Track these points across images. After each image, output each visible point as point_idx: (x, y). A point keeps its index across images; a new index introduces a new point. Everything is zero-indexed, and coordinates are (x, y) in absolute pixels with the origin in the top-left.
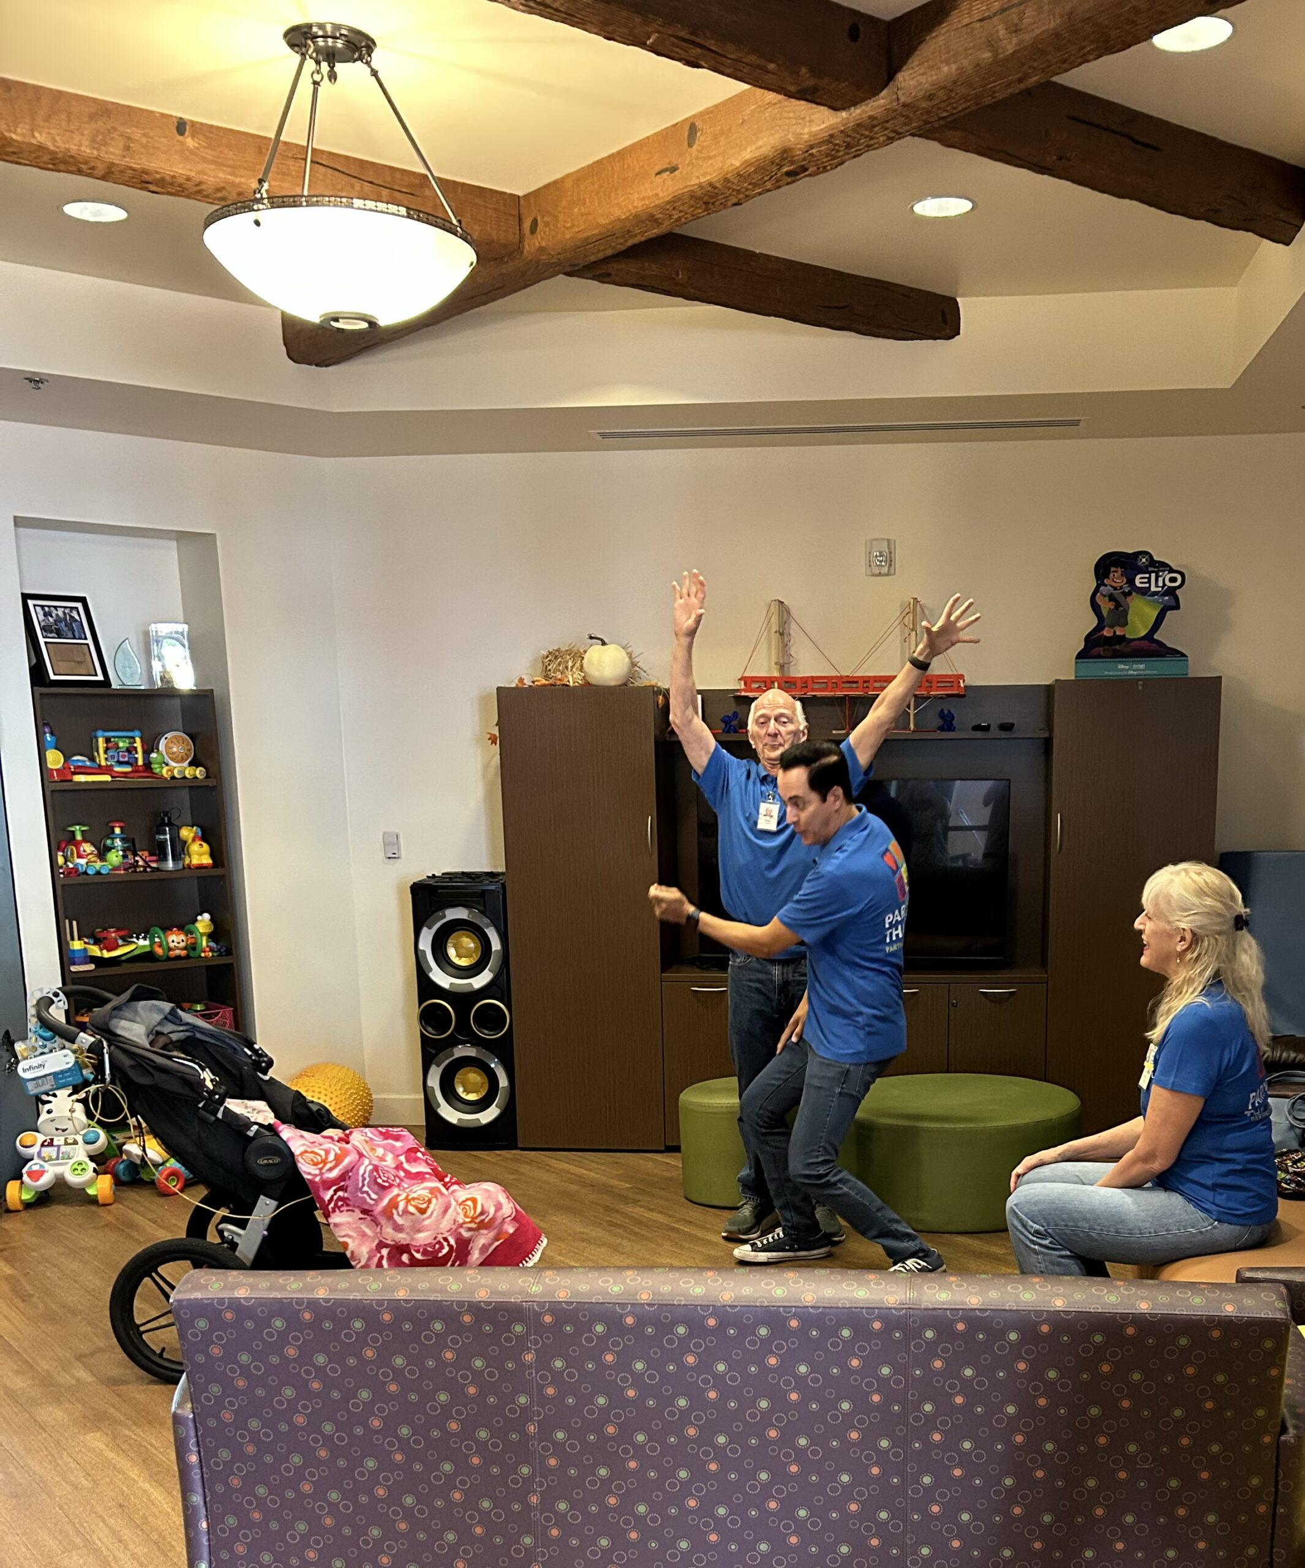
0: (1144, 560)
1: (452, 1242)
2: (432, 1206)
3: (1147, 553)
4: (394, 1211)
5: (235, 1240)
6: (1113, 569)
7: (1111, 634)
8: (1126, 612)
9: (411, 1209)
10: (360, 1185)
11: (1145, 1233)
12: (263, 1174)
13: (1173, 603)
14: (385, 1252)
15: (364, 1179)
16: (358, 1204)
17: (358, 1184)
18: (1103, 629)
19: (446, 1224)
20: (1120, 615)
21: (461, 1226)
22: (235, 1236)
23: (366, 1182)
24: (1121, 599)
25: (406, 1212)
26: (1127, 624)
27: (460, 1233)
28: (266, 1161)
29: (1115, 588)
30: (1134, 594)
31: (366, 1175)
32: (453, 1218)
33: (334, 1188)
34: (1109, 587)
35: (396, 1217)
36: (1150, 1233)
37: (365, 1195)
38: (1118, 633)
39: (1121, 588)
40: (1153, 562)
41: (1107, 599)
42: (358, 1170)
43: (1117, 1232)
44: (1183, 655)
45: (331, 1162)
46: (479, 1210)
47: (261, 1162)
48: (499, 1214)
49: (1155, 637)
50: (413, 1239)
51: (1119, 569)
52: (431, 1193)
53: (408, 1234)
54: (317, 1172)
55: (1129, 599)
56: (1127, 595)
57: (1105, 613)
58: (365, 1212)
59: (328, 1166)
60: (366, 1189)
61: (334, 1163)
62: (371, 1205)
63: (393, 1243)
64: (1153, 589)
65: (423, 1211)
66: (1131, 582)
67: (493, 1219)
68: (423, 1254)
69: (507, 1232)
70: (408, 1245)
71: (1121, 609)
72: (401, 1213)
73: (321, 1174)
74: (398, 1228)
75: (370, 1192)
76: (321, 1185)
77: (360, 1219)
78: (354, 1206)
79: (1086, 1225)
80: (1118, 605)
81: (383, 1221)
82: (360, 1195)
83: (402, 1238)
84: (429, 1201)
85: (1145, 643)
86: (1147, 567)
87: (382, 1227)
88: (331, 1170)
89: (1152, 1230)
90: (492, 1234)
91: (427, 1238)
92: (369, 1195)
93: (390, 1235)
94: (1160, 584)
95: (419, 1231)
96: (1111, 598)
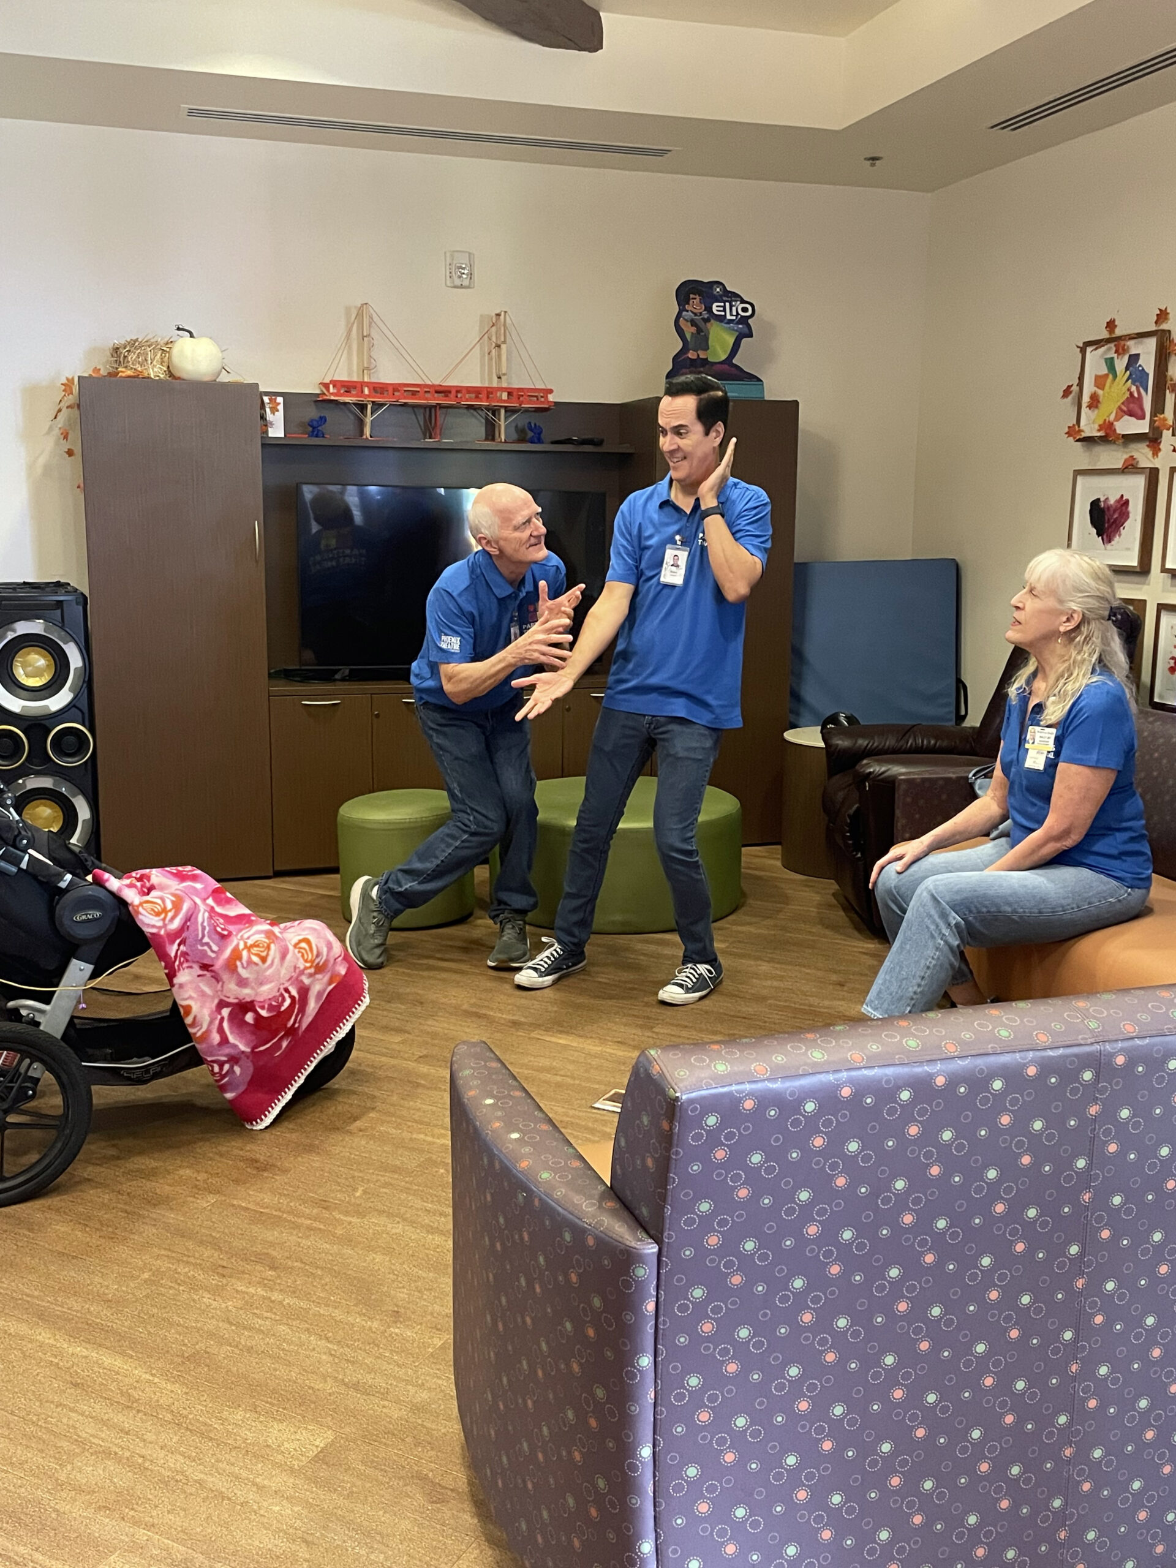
0: (718, 290)
1: (294, 993)
2: (272, 953)
3: (719, 283)
4: (238, 963)
5: (37, 1019)
6: (692, 296)
7: (695, 357)
8: (706, 338)
9: (255, 959)
10: (200, 936)
11: (1068, 910)
12: (82, 933)
13: (746, 330)
14: (226, 1012)
15: (204, 928)
16: (197, 959)
17: (198, 935)
18: (688, 351)
19: (285, 972)
20: (702, 340)
21: (302, 972)
22: (36, 1013)
23: (206, 932)
24: (701, 324)
25: (250, 962)
26: (708, 348)
27: (302, 981)
28: (84, 917)
29: (695, 314)
30: (712, 321)
31: (205, 924)
32: (293, 964)
33: (178, 941)
34: (690, 313)
35: (240, 970)
36: (1073, 908)
37: (206, 948)
38: (701, 356)
39: (701, 313)
40: (726, 292)
41: (689, 324)
42: (196, 918)
43: (1040, 912)
44: (760, 380)
45: (170, 911)
46: (315, 952)
47: (80, 917)
48: (332, 954)
49: (734, 361)
50: (256, 995)
51: (697, 297)
52: (268, 937)
53: (252, 988)
54: (160, 924)
55: (708, 325)
56: (707, 321)
57: (688, 336)
58: (205, 967)
59: (170, 915)
60: (206, 940)
61: (173, 911)
62: (213, 959)
63: (236, 1001)
64: (729, 317)
65: (264, 960)
66: (709, 309)
67: (327, 961)
68: (269, 1010)
69: (339, 974)
70: (252, 1002)
71: (702, 334)
72: (245, 965)
73: (165, 925)
74: (242, 983)
75: (212, 944)
76: (166, 939)
77: (199, 976)
78: (194, 962)
79: (1009, 909)
80: (699, 330)
81: (225, 976)
82: (200, 947)
83: (247, 993)
84: (268, 948)
85: (726, 367)
86: (721, 296)
87: (223, 983)
88: (173, 919)
89: (1074, 906)
90: (326, 978)
91: (271, 989)
92: (210, 948)
93: (234, 992)
94: (735, 313)
95: (261, 984)
96: (693, 323)
